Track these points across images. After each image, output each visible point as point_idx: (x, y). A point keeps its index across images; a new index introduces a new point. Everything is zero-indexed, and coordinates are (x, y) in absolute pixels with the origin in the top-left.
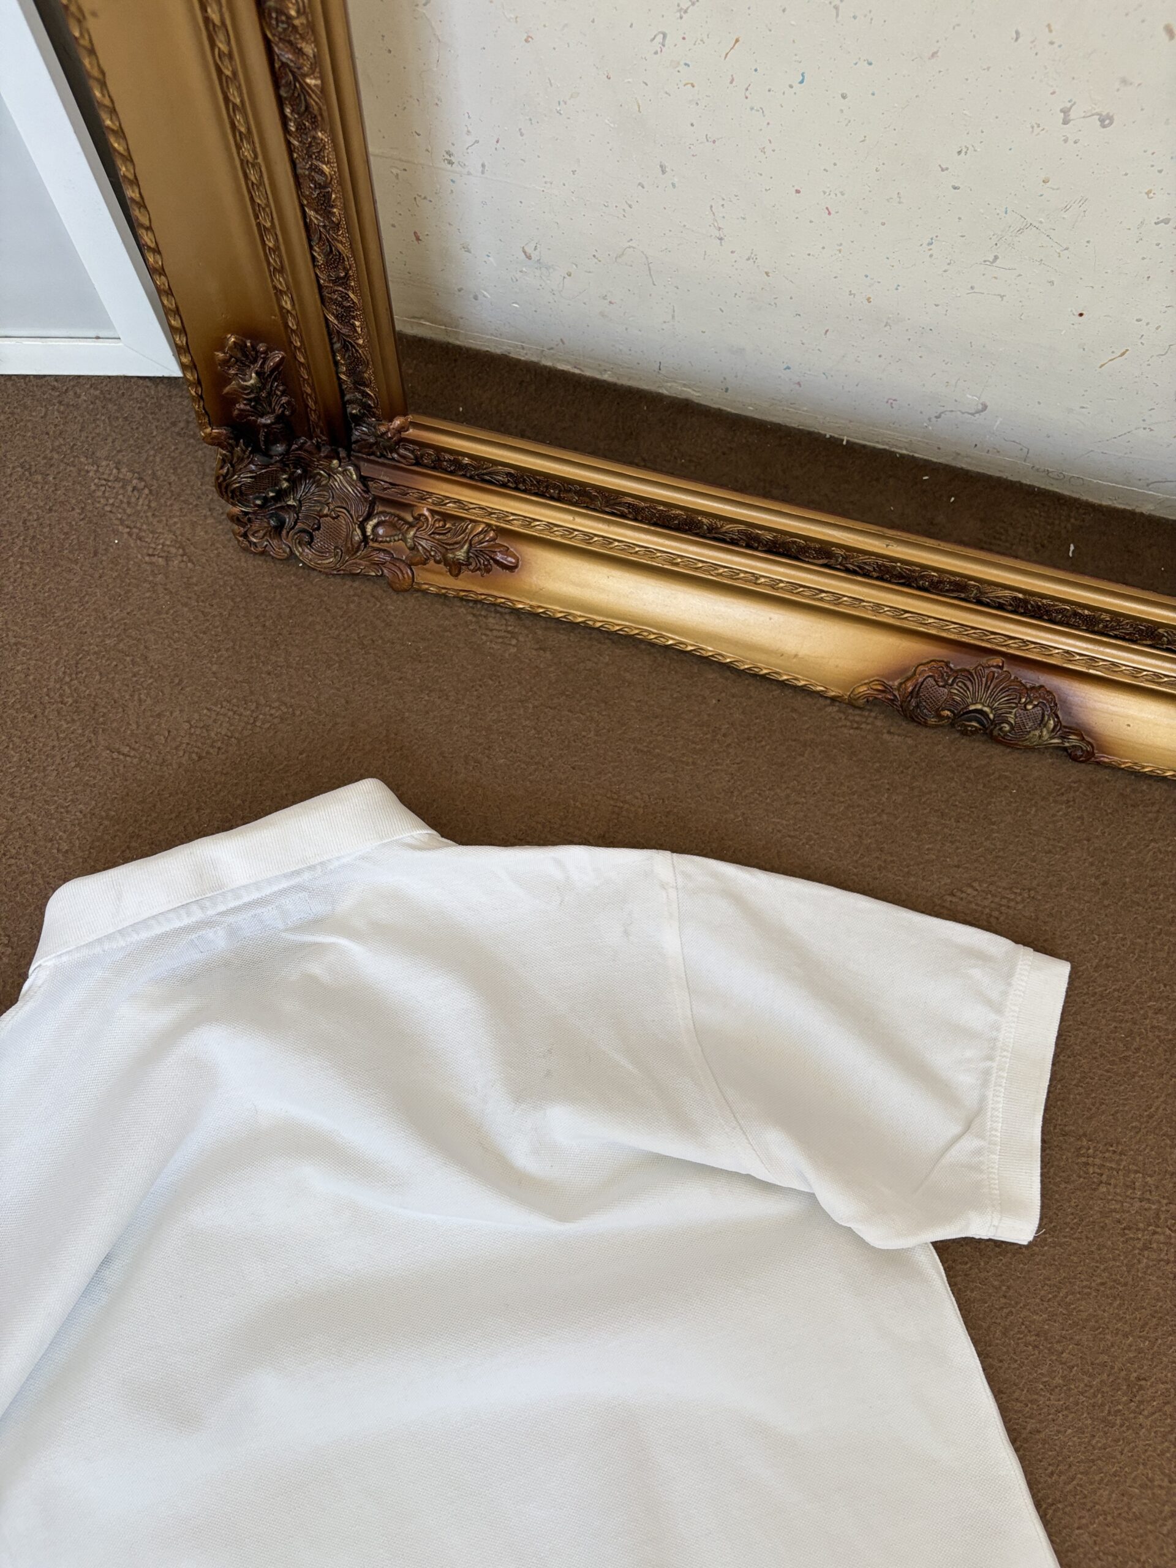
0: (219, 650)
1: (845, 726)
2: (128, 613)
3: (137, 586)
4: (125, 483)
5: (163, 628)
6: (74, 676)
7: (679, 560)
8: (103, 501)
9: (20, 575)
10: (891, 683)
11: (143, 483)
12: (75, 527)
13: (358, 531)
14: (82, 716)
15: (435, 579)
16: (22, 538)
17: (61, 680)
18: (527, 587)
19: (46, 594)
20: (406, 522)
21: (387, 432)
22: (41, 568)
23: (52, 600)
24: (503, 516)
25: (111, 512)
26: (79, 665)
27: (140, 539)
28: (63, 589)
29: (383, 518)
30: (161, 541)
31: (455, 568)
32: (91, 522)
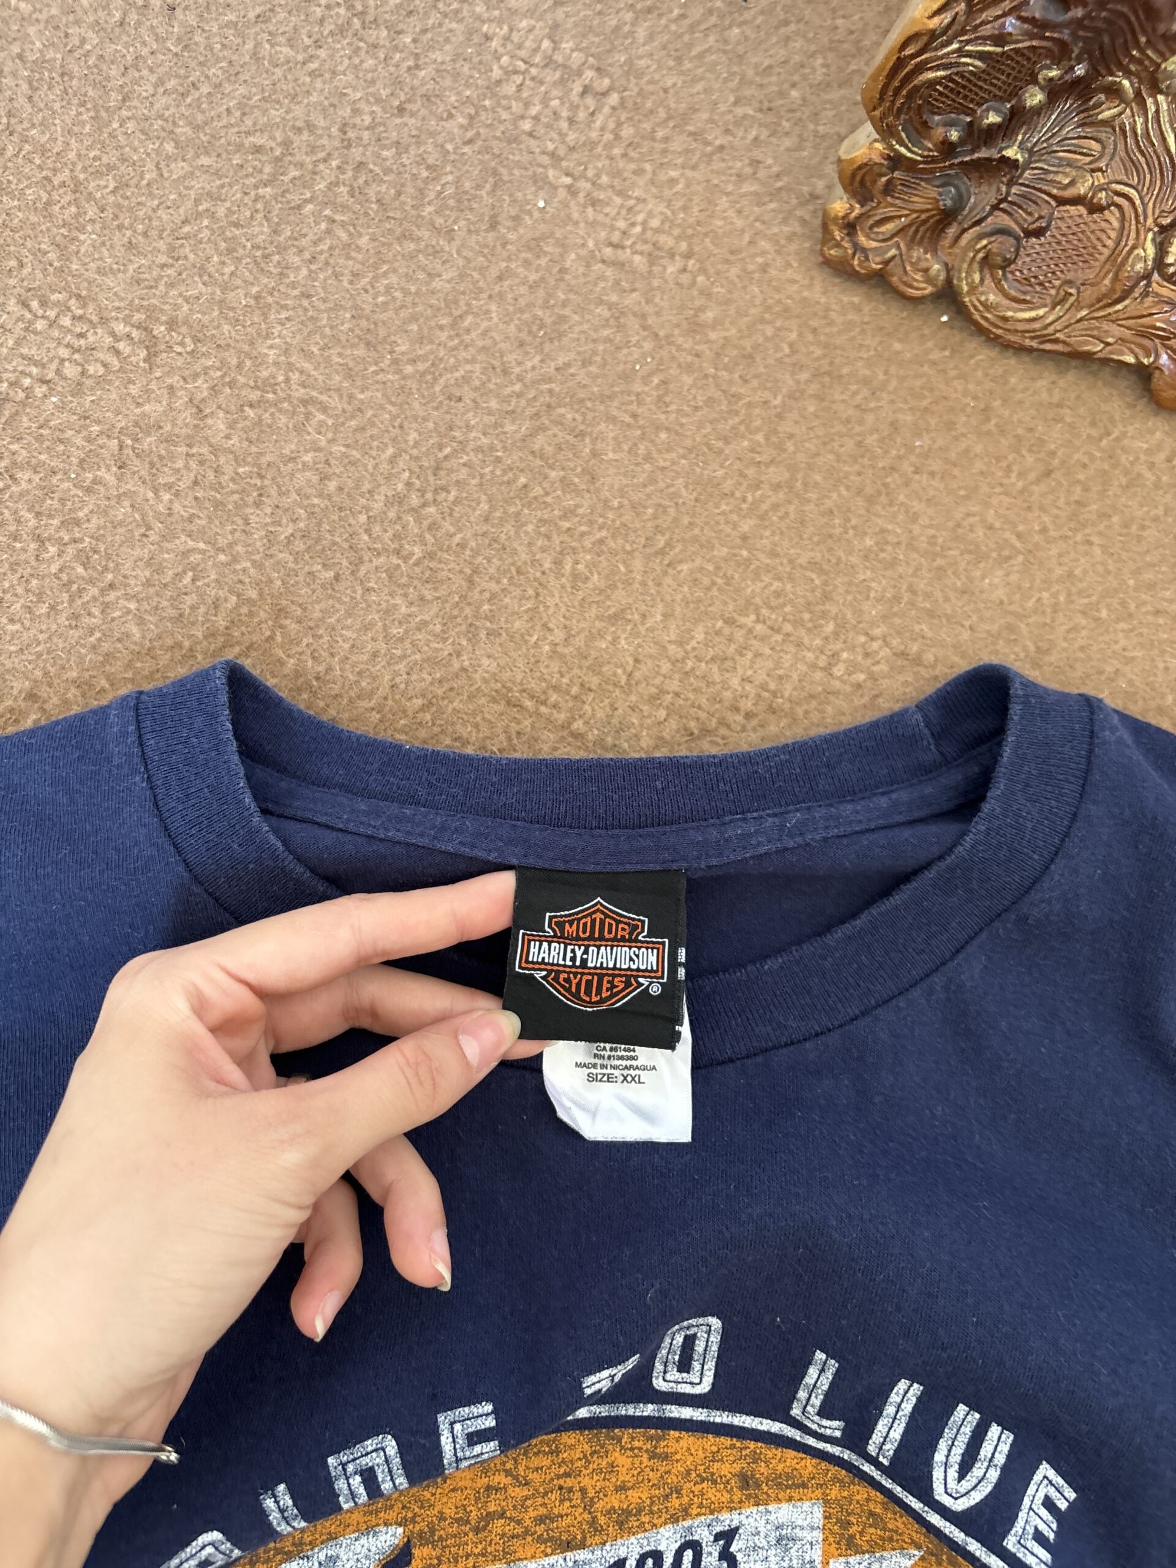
0: (758, 487)
2: (557, 369)
3: (580, 309)
4: (570, 73)
5: (634, 416)
6: (429, 496)
8: (516, 107)
9: (324, 246)
11: (607, 82)
12: (452, 157)
14: (442, 592)
16: (334, 164)
17: (400, 499)
19: (381, 299)
22: (373, 239)
23: (391, 313)
25: (531, 134)
26: (442, 473)
27: (593, 205)
28: (418, 293)
30: (640, 218)
32: (487, 149)
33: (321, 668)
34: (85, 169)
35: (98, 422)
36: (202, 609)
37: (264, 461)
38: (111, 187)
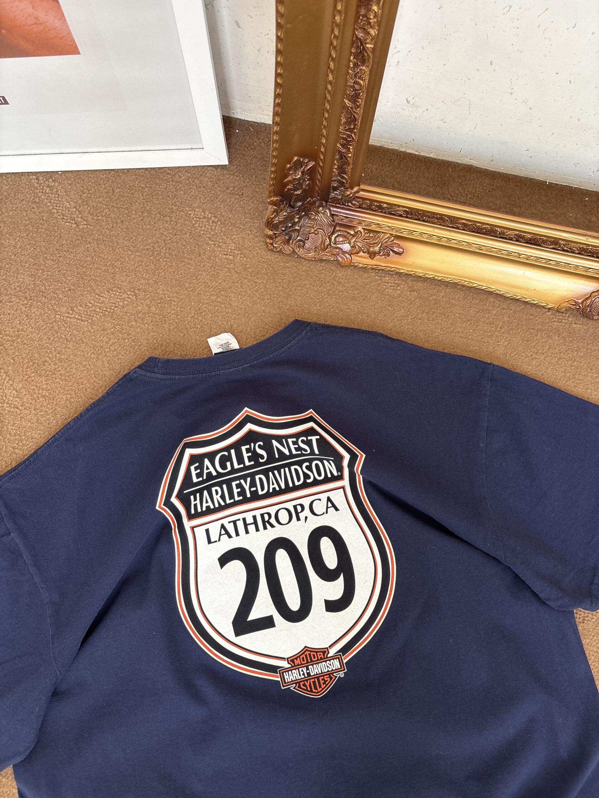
0: (264, 300)
1: (555, 321)
2: (219, 284)
3: (221, 270)
4: (208, 219)
5: (237, 290)
7: (483, 248)
8: (199, 229)
9: (166, 267)
10: (579, 301)
11: (217, 219)
12: (188, 242)
13: (328, 240)
15: (362, 260)
16: (164, 249)
17: (193, 317)
18: (407, 262)
19: (180, 276)
20: (351, 235)
21: (350, 194)
22: (176, 263)
23: (183, 279)
24: (399, 230)
26: (201, 310)
27: (219, 247)
28: (187, 273)
29: (339, 233)
30: (230, 248)
31: (372, 255)
32: (195, 239)
33: (185, 353)
34: (113, 261)
35: (129, 313)
36: (159, 346)
37: (164, 314)
38: (120, 263)
